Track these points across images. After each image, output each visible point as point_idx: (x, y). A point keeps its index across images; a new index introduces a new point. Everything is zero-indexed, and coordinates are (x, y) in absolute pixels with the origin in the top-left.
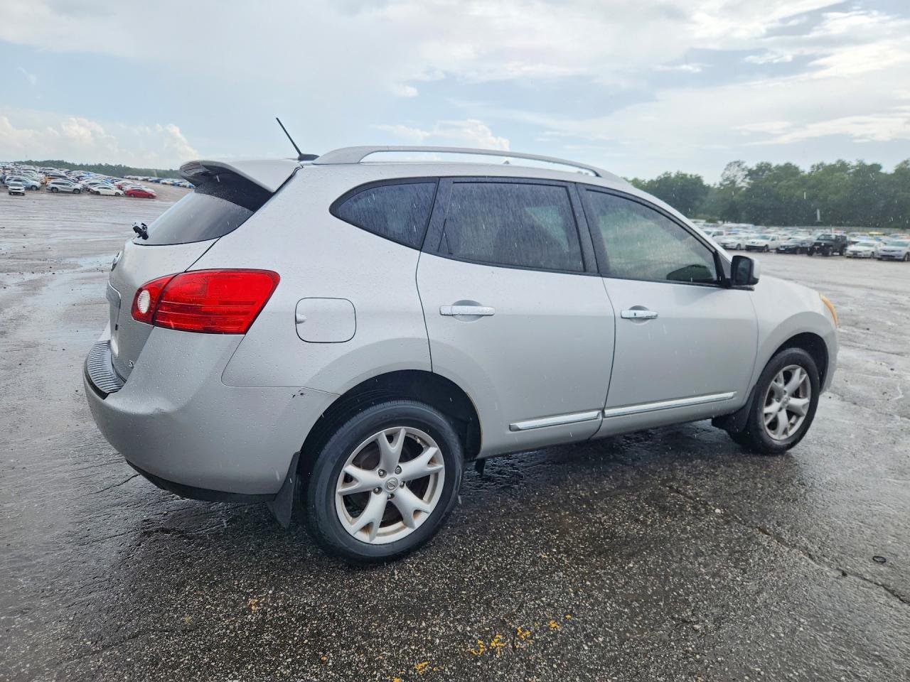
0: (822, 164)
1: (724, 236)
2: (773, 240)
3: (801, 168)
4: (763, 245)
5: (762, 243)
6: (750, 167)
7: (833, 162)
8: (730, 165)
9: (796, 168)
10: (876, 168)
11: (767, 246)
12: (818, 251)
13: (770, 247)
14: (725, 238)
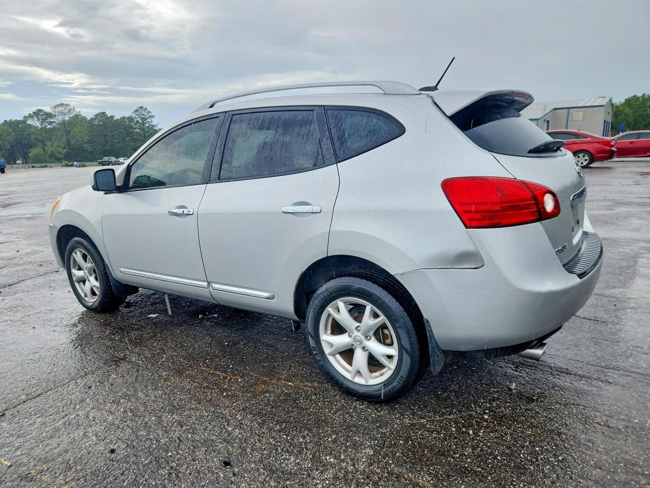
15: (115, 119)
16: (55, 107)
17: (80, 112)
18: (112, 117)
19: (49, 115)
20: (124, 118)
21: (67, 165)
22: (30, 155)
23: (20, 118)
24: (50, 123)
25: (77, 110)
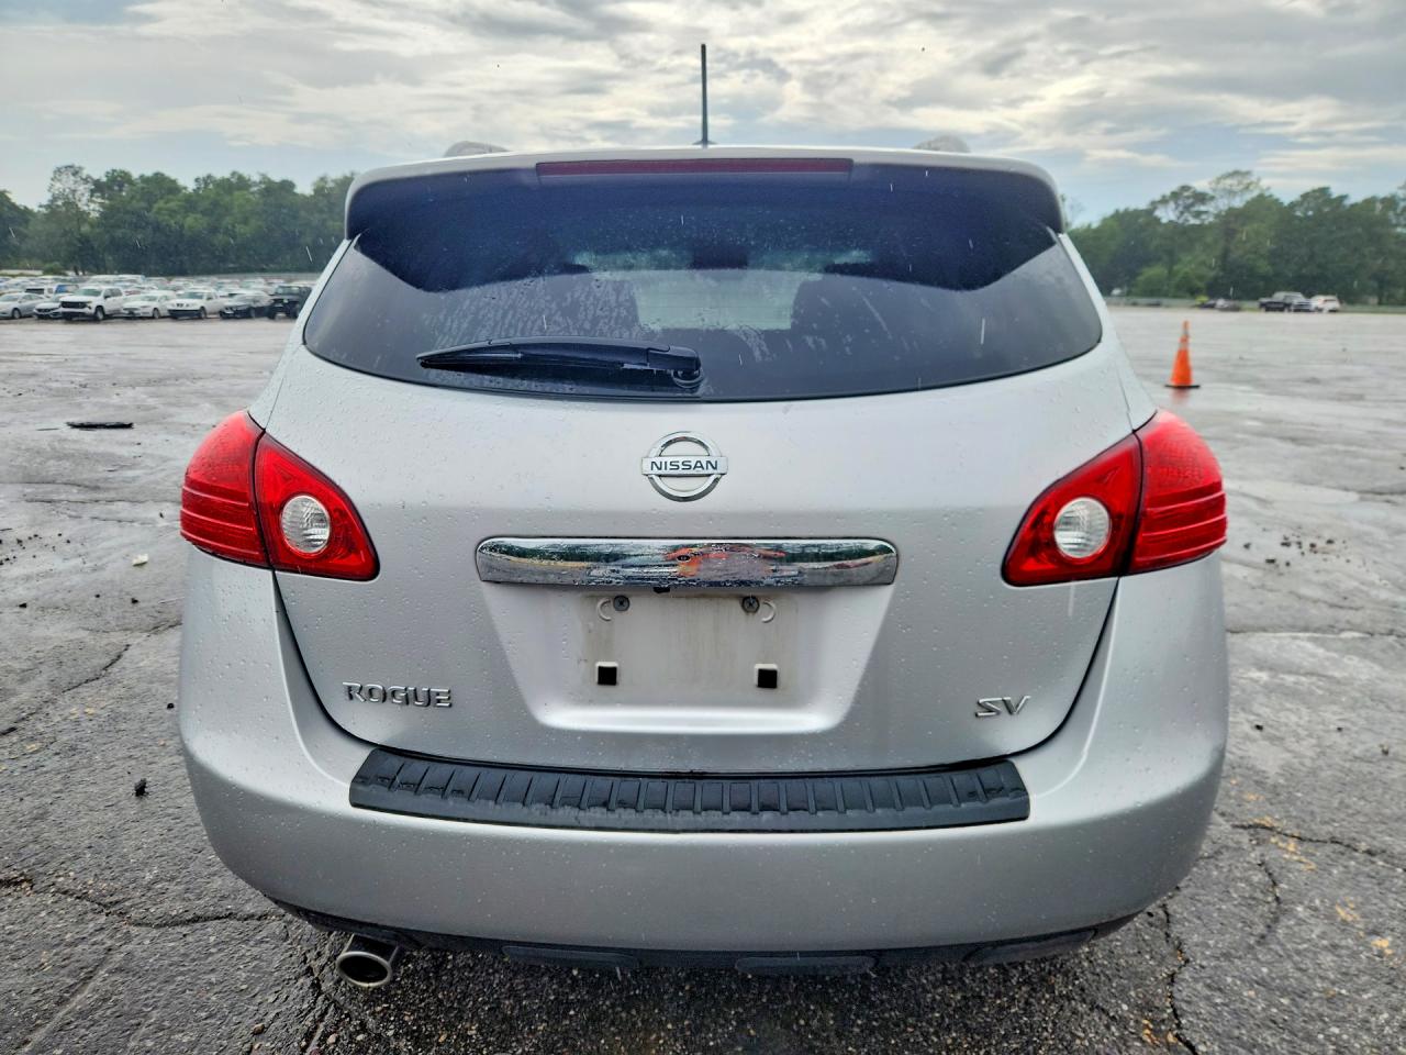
0: (209, 177)
1: (124, 296)
2: (209, 299)
3: (181, 182)
4: (197, 307)
5: (196, 304)
6: (96, 177)
7: (227, 175)
8: (59, 171)
9: (174, 182)
10: (287, 186)
11: (203, 308)
12: (281, 310)
13: (208, 309)
14: (125, 300)
15: (1348, 203)
16: (1219, 180)
17: (1268, 188)
18: (1342, 198)
19: (1201, 198)
20: (1370, 202)
21: (1204, 306)
22: (1141, 278)
23: (1143, 205)
24: (1198, 214)
25: (1265, 183)
